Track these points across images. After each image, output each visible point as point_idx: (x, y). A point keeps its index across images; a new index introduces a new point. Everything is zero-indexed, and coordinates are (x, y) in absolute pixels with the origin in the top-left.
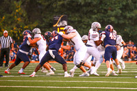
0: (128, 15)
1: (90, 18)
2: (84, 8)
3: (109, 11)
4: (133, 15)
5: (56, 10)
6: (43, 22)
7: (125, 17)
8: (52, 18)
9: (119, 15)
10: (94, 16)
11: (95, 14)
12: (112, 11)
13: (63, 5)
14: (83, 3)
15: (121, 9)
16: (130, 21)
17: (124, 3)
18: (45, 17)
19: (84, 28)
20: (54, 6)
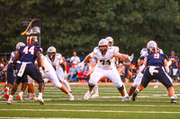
0: (125, 19)
1: (72, 22)
2: (64, 9)
3: (98, 14)
4: (132, 19)
5: (25, 13)
6: (7, 28)
7: (120, 22)
8: (19, 23)
9: (112, 18)
10: (77, 21)
11: (79, 17)
12: (103, 13)
13: (34, 6)
14: (61, 3)
15: (115, 11)
16: (127, 27)
17: (120, 3)
18: (9, 22)
19: (63, 37)
20: (22, 6)
